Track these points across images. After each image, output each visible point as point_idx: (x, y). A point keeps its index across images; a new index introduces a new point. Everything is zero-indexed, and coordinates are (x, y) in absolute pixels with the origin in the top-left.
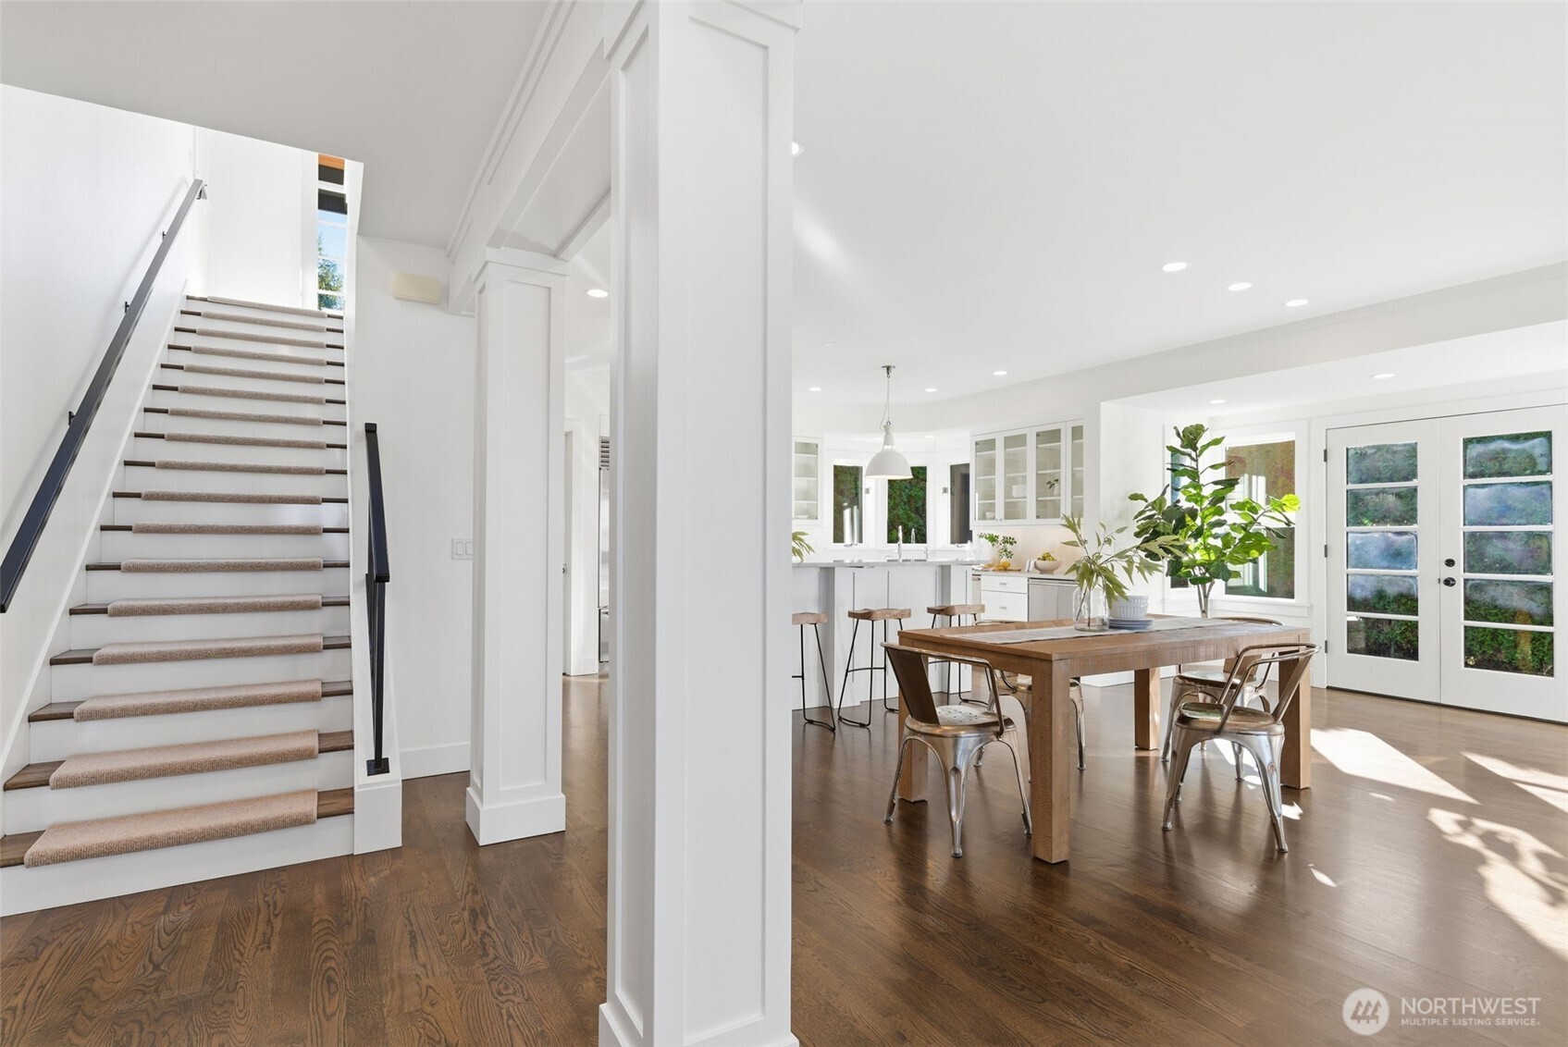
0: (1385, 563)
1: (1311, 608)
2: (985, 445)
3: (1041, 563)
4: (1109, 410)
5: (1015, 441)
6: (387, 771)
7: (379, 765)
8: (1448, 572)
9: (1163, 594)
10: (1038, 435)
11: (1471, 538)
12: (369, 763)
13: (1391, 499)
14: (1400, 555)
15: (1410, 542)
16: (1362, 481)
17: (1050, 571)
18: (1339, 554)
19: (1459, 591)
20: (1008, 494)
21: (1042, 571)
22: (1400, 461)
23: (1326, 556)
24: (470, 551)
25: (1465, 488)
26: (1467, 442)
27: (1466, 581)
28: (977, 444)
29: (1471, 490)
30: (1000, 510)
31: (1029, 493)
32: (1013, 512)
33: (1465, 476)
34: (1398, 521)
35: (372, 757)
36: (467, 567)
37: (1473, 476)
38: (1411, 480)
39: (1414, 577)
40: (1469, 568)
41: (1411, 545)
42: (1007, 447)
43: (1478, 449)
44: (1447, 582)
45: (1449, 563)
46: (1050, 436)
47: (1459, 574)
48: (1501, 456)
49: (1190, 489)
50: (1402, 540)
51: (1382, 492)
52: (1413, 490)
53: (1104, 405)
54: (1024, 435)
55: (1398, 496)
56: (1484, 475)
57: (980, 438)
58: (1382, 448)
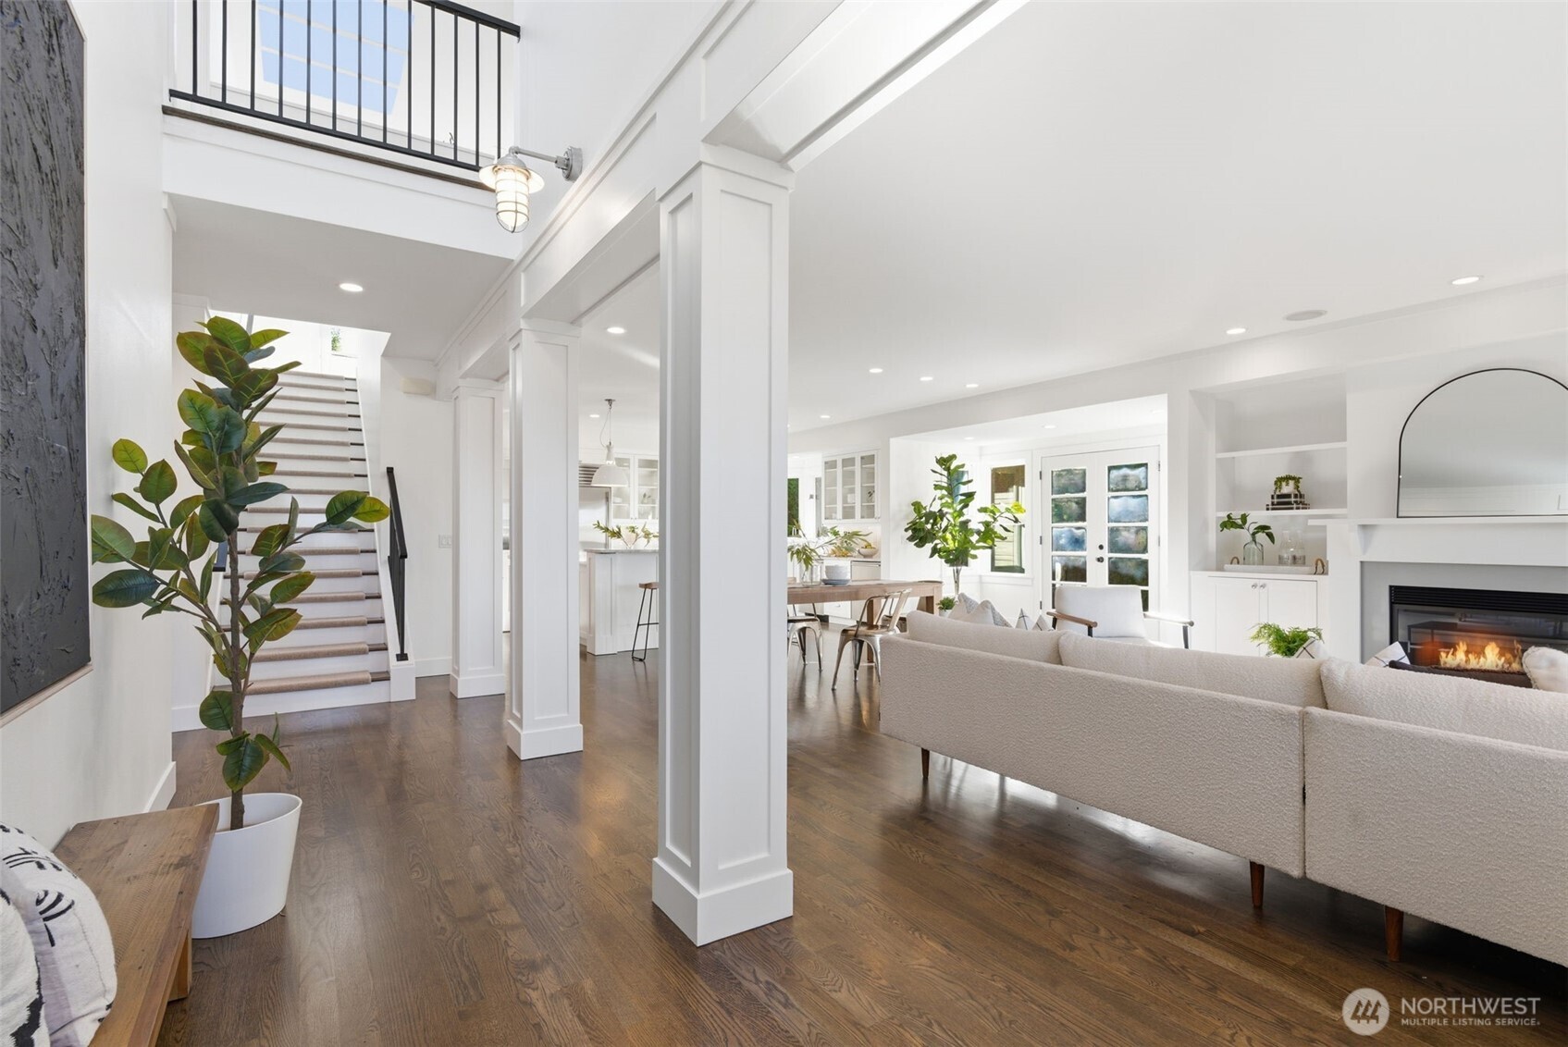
0: (1070, 548)
1: (1033, 580)
2: (830, 465)
3: (863, 551)
4: (895, 443)
5: (848, 462)
6: (407, 659)
7: (402, 657)
8: (1101, 553)
9: (941, 571)
10: (862, 458)
11: (1113, 531)
12: (397, 655)
13: (1074, 505)
14: (1078, 543)
15: (1083, 534)
16: (1059, 493)
17: (871, 556)
18: (1048, 542)
19: (1106, 565)
20: (845, 500)
21: (865, 556)
22: (1077, 479)
23: (1041, 543)
24: (450, 543)
25: (1109, 499)
26: (1110, 469)
27: (1110, 558)
28: (826, 463)
29: (1112, 500)
30: (839, 514)
31: (857, 500)
32: (849, 513)
33: (1110, 490)
34: (1077, 520)
35: (399, 652)
36: (449, 552)
37: (1113, 491)
38: (1083, 492)
39: (1085, 557)
40: (1111, 551)
41: (1083, 535)
42: (843, 467)
43: (1115, 473)
44: (1100, 560)
45: (1101, 547)
46: (869, 460)
47: (1106, 554)
48: (1125, 478)
49: (946, 499)
50: (1079, 532)
51: (1069, 500)
52: (1084, 499)
53: (893, 441)
54: (854, 458)
55: (1077, 503)
56: (1117, 491)
57: (827, 460)
58: (1069, 471)
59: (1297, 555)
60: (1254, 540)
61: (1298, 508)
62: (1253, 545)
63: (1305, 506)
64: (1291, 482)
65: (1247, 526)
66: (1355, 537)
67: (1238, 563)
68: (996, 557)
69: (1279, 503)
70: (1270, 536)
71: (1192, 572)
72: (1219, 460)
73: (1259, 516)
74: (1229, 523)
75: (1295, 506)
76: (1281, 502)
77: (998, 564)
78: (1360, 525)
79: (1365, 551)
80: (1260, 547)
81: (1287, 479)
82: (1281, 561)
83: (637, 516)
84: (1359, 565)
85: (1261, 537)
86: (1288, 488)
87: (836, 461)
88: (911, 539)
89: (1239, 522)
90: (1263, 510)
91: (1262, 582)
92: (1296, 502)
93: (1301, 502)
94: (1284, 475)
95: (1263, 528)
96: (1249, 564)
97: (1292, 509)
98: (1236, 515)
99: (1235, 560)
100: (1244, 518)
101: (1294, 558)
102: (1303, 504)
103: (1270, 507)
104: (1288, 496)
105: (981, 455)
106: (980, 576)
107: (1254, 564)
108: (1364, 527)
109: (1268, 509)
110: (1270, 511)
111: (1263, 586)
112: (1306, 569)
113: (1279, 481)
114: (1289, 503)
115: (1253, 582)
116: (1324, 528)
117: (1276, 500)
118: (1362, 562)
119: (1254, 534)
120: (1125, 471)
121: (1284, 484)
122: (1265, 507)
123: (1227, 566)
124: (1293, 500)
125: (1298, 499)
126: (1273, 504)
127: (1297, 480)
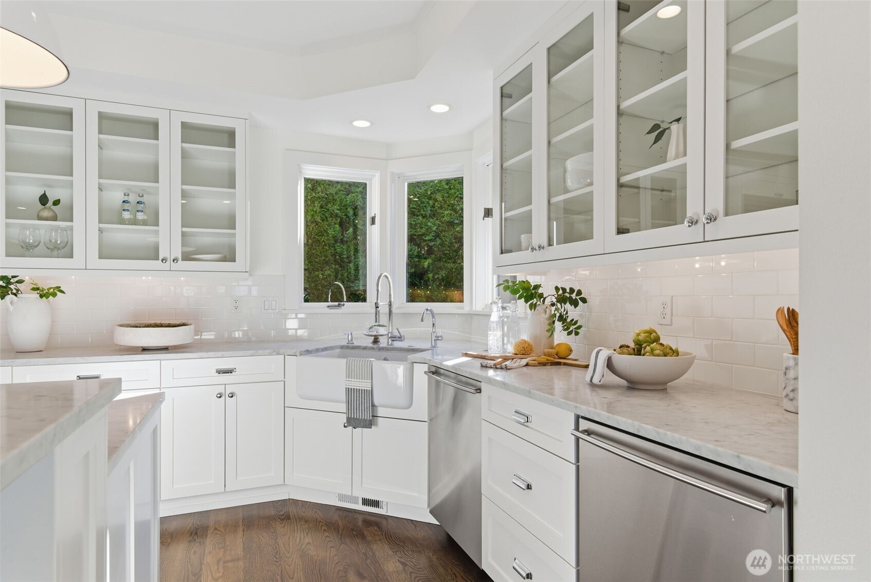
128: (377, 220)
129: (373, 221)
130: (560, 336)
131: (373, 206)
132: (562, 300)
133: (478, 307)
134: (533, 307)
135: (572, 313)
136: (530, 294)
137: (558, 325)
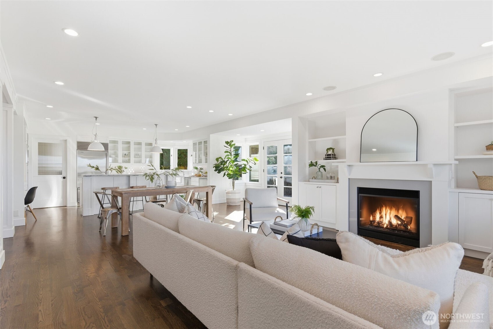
0: (272, 173)
1: (261, 184)
5: (200, 143)
8: (281, 175)
11: (285, 167)
14: (275, 171)
16: (269, 154)
18: (266, 171)
19: (283, 179)
20: (199, 157)
22: (275, 150)
23: (264, 172)
26: (285, 146)
27: (284, 177)
28: (194, 144)
29: (285, 157)
30: (198, 161)
31: (202, 156)
32: (200, 161)
33: (284, 153)
34: (274, 164)
38: (276, 154)
39: (276, 177)
40: (285, 174)
41: (276, 169)
42: (199, 145)
43: (286, 147)
44: (281, 177)
45: (282, 173)
46: (205, 142)
47: (283, 175)
48: (288, 149)
49: (230, 156)
50: (275, 168)
51: (272, 157)
52: (276, 157)
53: (211, 135)
54: (202, 142)
55: (274, 158)
56: (287, 153)
57: (194, 142)
58: (272, 147)
59: (332, 176)
60: (319, 170)
61: (333, 159)
62: (319, 172)
63: (335, 158)
64: (331, 150)
65: (317, 165)
66: (346, 169)
67: (315, 179)
68: (252, 176)
69: (327, 157)
70: (325, 169)
71: (299, 182)
72: (309, 142)
73: (322, 162)
74: (311, 165)
75: (332, 158)
76: (328, 157)
77: (252, 179)
78: (348, 165)
79: (350, 175)
80: (321, 173)
81: (331, 148)
82: (327, 178)
83: (121, 162)
84: (348, 179)
85: (322, 169)
86: (330, 152)
87: (196, 143)
88: (215, 170)
89: (315, 164)
90: (323, 160)
91: (320, 186)
92: (333, 157)
93: (334, 157)
94: (329, 147)
95: (323, 166)
96: (318, 179)
97: (331, 159)
98: (314, 161)
99: (314, 178)
100: (316, 163)
101: (331, 177)
102: (336, 158)
103: (325, 159)
104: (331, 156)
105: (246, 141)
106: (245, 183)
107: (319, 179)
108: (349, 166)
109: (324, 160)
110: (325, 160)
111: (320, 187)
112: (333, 181)
113: (328, 149)
114: (330, 157)
115: (317, 186)
116: (337, 166)
117: (326, 156)
118: (349, 178)
119: (319, 169)
120: (289, 147)
121: (329, 150)
122: (323, 159)
123: (310, 180)
124: (332, 156)
125: (333, 156)
126: (326, 157)
127: (333, 149)
128: (172, 156)
129: (171, 156)
130: (200, 173)
131: (172, 153)
132: (200, 169)
133: (190, 170)
134: (197, 170)
135: (202, 171)
136: (197, 168)
137: (200, 172)
